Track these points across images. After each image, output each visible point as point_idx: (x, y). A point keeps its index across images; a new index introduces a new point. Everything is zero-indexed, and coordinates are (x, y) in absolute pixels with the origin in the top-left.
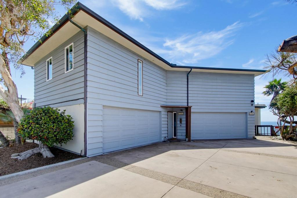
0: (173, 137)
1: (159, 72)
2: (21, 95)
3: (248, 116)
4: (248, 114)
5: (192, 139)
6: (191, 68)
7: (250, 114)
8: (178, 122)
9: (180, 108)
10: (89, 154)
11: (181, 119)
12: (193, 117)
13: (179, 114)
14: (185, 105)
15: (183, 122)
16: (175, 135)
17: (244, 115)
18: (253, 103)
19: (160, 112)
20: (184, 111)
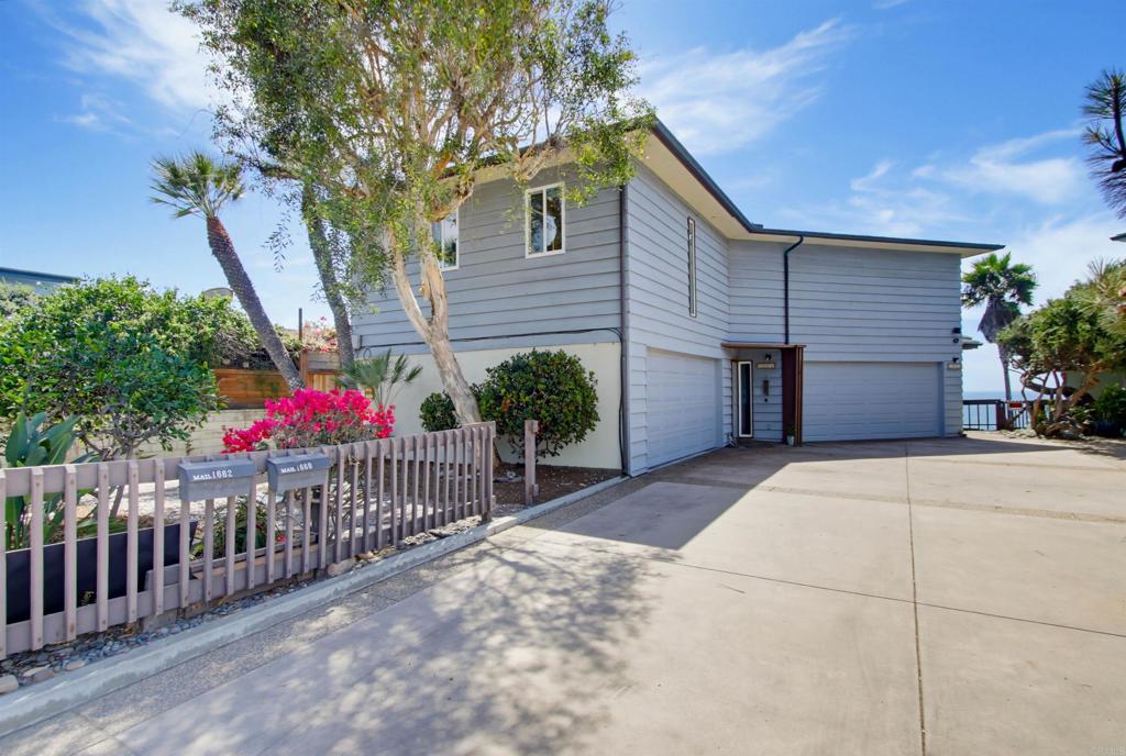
0: (741, 435)
1: (714, 244)
2: (300, 310)
3: (946, 373)
4: (945, 367)
5: (804, 439)
6: (802, 235)
7: (951, 366)
8: (757, 392)
9: (766, 352)
10: (636, 467)
11: (766, 383)
12: (809, 375)
13: (760, 366)
14: (779, 340)
15: (771, 391)
16: (746, 430)
17: (933, 371)
18: (957, 335)
19: (717, 361)
20: (778, 358)
